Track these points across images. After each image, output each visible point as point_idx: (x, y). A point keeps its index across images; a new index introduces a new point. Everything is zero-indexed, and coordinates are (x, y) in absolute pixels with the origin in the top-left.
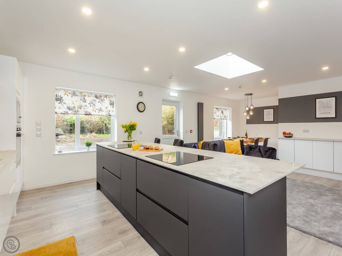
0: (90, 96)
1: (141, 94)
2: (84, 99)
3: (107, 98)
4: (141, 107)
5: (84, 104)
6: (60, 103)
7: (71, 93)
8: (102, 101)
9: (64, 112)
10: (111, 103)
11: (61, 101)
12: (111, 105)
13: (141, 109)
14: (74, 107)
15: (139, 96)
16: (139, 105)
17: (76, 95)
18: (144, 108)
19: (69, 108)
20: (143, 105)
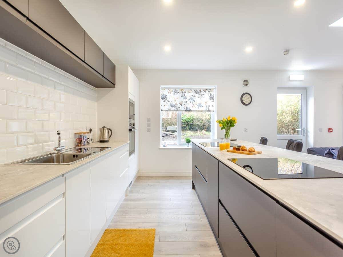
0: (190, 91)
1: (246, 83)
2: (185, 95)
3: (207, 92)
4: (246, 99)
5: (185, 100)
6: (165, 101)
7: (173, 91)
8: (202, 96)
9: (168, 110)
10: (211, 97)
11: (165, 99)
12: (211, 100)
13: (246, 101)
14: (176, 104)
15: (244, 86)
16: (244, 96)
17: (178, 92)
18: (250, 100)
19: (172, 106)
20: (249, 96)
